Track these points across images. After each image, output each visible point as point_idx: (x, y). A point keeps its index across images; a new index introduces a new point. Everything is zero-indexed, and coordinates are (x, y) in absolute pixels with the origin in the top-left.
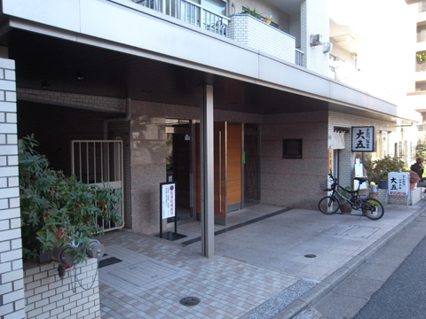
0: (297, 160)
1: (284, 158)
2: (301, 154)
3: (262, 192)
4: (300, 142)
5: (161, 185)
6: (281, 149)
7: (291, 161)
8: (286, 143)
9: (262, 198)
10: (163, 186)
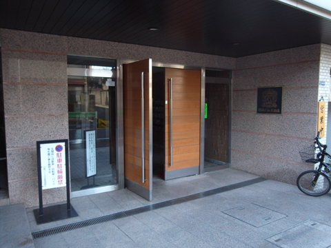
0: (274, 116)
1: (258, 112)
2: (279, 107)
3: (233, 153)
4: (279, 90)
5: (39, 143)
6: (256, 101)
7: (267, 117)
8: (261, 92)
9: (232, 161)
10: (41, 145)
